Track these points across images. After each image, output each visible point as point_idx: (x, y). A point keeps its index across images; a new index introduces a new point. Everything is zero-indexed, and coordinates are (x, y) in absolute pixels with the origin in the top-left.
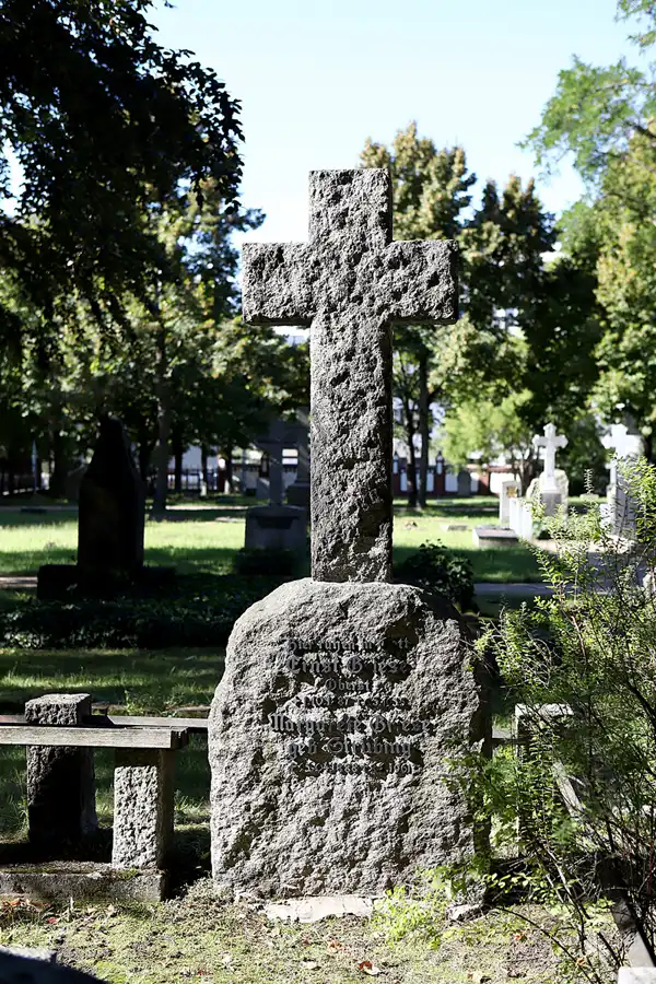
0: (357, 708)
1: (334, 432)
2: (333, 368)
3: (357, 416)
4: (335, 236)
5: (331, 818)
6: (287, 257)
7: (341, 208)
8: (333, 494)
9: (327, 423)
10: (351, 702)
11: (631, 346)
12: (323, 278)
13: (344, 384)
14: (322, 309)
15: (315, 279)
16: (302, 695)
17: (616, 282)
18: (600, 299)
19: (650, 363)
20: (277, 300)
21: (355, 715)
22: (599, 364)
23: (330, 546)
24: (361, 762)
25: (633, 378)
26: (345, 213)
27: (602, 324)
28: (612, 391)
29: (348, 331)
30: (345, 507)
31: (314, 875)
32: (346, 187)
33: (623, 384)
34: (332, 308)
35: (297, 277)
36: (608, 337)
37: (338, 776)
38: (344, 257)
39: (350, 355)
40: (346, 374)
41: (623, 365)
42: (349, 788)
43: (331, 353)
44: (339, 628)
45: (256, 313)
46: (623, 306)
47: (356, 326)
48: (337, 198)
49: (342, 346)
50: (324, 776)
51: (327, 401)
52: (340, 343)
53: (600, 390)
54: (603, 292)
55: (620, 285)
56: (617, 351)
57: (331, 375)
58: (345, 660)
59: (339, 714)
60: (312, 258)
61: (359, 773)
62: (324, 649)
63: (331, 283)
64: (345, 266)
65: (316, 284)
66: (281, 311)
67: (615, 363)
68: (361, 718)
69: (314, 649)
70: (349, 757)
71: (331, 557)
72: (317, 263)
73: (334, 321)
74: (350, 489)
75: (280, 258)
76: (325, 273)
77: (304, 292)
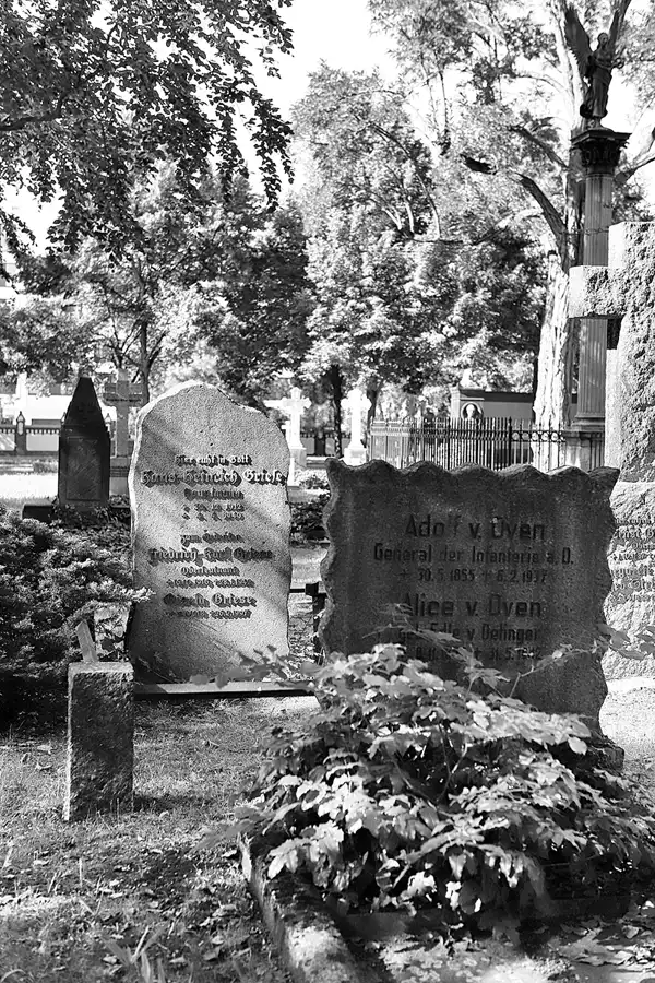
0: (649, 559)
1: (636, 388)
2: (636, 348)
3: (648, 378)
4: (639, 264)
5: (632, 629)
6: (610, 276)
7: (642, 247)
8: (634, 426)
9: (632, 381)
10: (645, 557)
11: (339, 319)
12: (631, 291)
13: (642, 358)
14: (630, 309)
15: (626, 291)
16: (617, 553)
17: (326, 261)
18: (311, 276)
19: (355, 335)
20: (604, 303)
21: (647, 564)
22: (310, 334)
23: (631, 459)
24: (650, 594)
25: (340, 348)
26: (644, 251)
27: (313, 298)
28: (324, 359)
29: (645, 324)
30: (642, 434)
31: (620, 666)
32: (645, 233)
33: (333, 353)
34: (637, 309)
35: (616, 289)
36: (319, 310)
37: (637, 603)
38: (643, 279)
39: (646, 340)
40: (643, 351)
41: (331, 336)
42: (643, 611)
43: (635, 338)
44: (640, 510)
45: (591, 311)
46: (331, 283)
47: (650, 321)
48: (640, 240)
49: (642, 334)
50: (629, 603)
51: (632, 367)
52: (640, 331)
53: (312, 357)
54: (313, 269)
55: (329, 264)
56: (327, 323)
57: (635, 352)
58: (643, 530)
59: (638, 564)
60: (626, 278)
61: (649, 600)
62: (631, 524)
63: (636, 294)
64: (644, 283)
65: (627, 294)
66: (606, 310)
67: (325, 334)
68: (651, 566)
69: (626, 524)
70: (643, 591)
71: (631, 466)
72: (628, 281)
73: (637, 318)
74: (644, 423)
75: (607, 277)
76: (633, 287)
77: (621, 298)
